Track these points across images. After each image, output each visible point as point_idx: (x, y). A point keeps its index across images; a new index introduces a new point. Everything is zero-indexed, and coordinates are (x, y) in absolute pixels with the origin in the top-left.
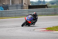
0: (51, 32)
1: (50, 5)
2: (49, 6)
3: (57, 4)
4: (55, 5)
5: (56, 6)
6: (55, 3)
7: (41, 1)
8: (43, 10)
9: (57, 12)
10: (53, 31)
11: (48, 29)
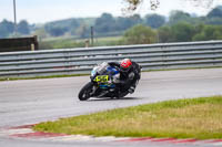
0: (54, 139)
1: (49, 38)
2: (44, 40)
3: (73, 33)
4: (67, 36)
5: (68, 40)
6: (66, 30)
7: (11, 23)
8: (19, 58)
9: (74, 63)
10: (58, 134)
11: (42, 130)
